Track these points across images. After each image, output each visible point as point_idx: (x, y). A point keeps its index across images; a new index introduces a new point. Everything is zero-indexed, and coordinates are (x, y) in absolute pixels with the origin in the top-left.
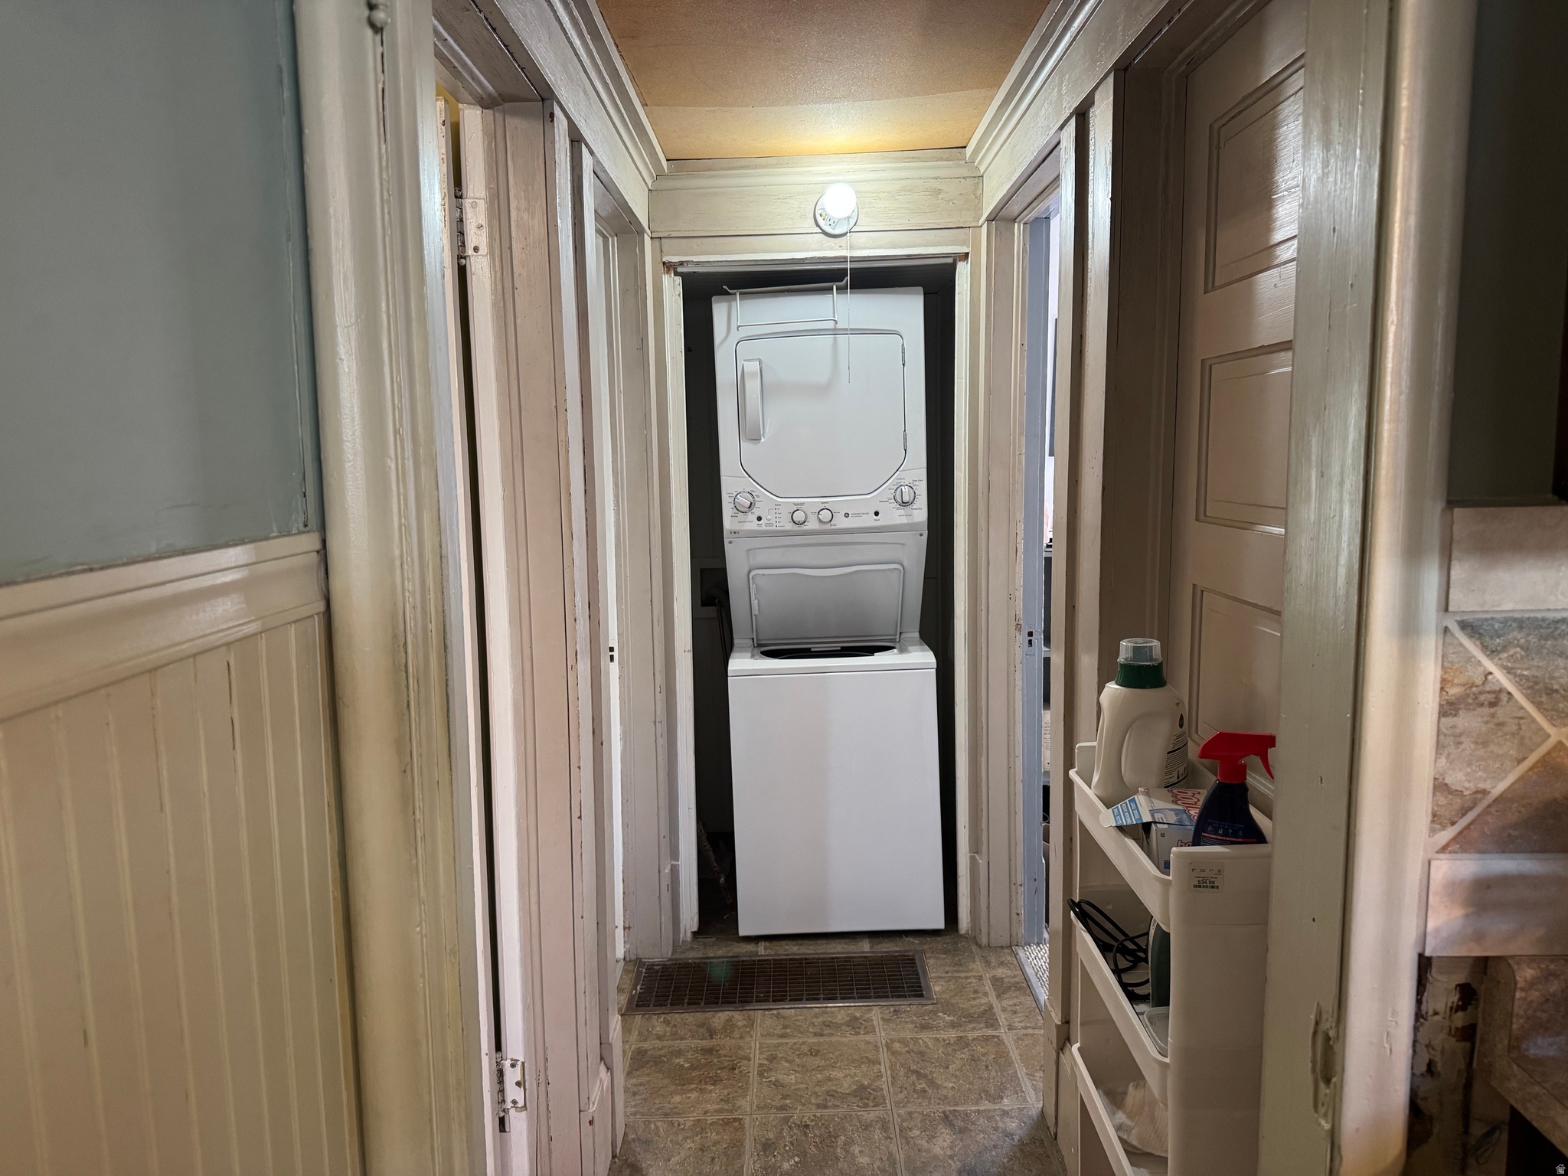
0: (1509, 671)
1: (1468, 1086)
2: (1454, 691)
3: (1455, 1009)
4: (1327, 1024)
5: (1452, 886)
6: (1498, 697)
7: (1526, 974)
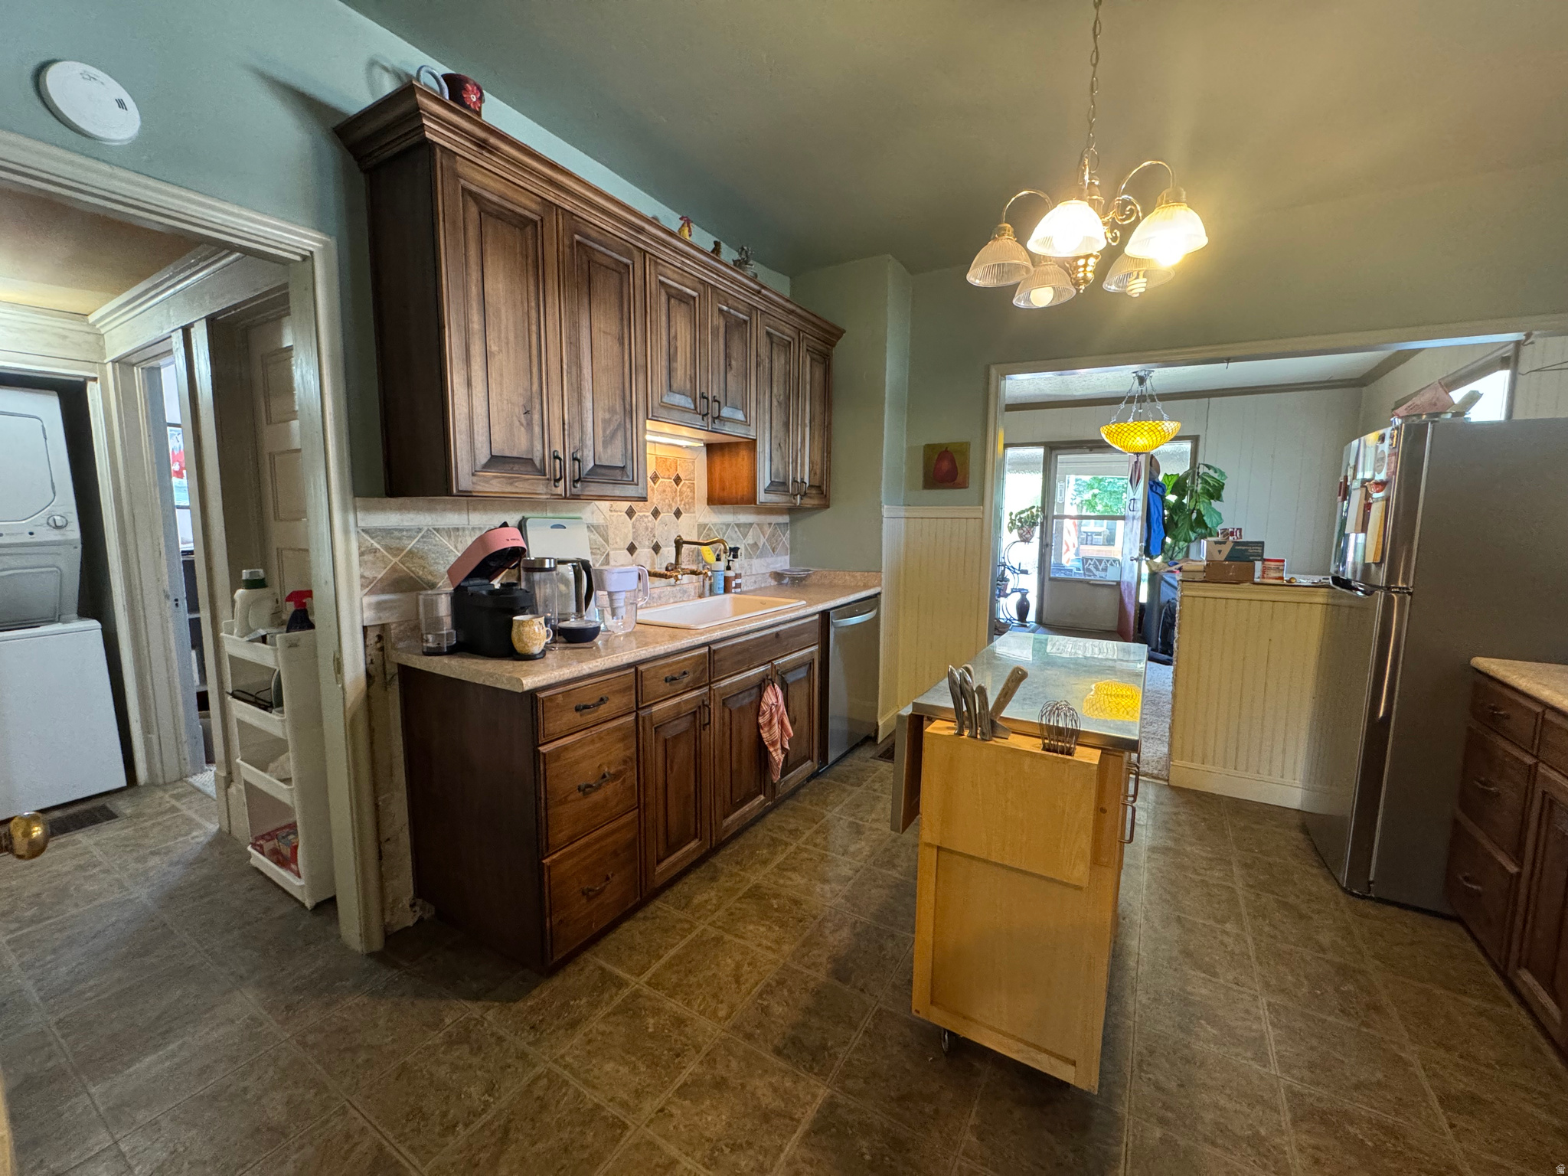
0: (379, 543)
1: (384, 664)
2: (362, 549)
3: (376, 643)
4: (337, 656)
5: (370, 605)
6: (376, 551)
7: (393, 626)
